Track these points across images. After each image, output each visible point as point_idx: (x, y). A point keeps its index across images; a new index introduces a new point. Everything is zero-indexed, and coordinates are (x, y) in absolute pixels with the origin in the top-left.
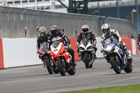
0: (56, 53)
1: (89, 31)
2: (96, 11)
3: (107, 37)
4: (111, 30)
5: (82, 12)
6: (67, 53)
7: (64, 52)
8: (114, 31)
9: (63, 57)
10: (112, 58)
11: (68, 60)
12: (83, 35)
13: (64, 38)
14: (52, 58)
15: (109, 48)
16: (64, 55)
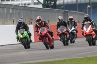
1: (73, 20)
2: (62, 7)
5: (52, 7)
7: (92, 31)
11: (94, 37)
12: (70, 23)
13: (92, 23)
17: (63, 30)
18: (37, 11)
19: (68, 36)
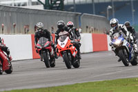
0: (63, 46)
3: (115, 31)
4: (119, 25)
5: (58, 8)
6: (73, 47)
7: (70, 46)
8: (121, 25)
9: (70, 51)
10: (120, 52)
11: (74, 54)
13: (70, 33)
14: (59, 51)
15: (118, 42)
16: (70, 49)
17: (45, 43)
18: (37, 14)
19: (52, 52)
